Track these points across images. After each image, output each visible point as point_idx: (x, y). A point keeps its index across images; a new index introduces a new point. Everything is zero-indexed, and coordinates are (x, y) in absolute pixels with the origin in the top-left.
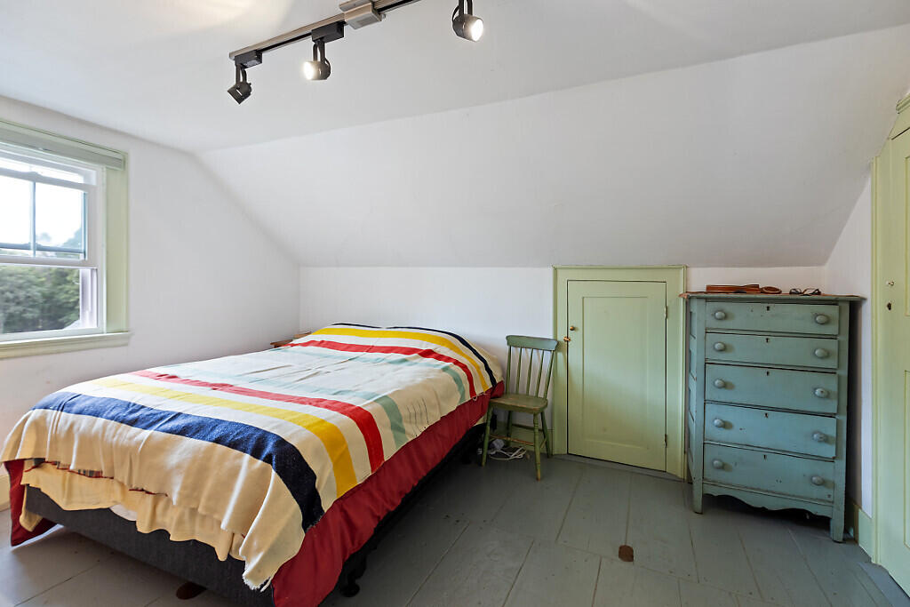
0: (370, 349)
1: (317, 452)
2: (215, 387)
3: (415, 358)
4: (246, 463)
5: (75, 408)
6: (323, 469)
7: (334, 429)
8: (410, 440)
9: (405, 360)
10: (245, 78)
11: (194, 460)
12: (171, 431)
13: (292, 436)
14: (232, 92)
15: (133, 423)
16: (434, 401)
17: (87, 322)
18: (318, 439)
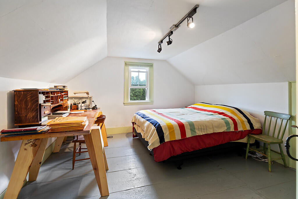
0: (205, 110)
1: (165, 129)
2: (159, 114)
3: (217, 114)
4: (153, 127)
5: (138, 114)
6: (166, 133)
7: (172, 126)
8: (197, 135)
9: (212, 115)
10: (161, 47)
11: (147, 125)
12: (146, 120)
13: (161, 124)
14: (158, 51)
15: (143, 118)
16: (211, 127)
17: (147, 99)
18: (167, 126)
